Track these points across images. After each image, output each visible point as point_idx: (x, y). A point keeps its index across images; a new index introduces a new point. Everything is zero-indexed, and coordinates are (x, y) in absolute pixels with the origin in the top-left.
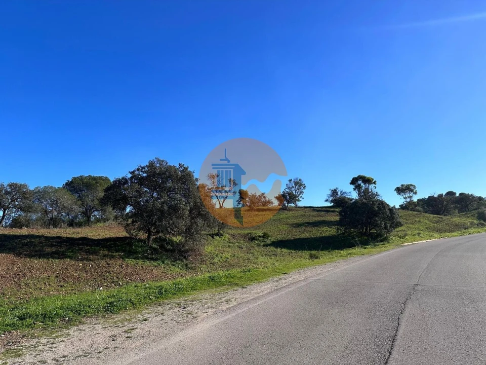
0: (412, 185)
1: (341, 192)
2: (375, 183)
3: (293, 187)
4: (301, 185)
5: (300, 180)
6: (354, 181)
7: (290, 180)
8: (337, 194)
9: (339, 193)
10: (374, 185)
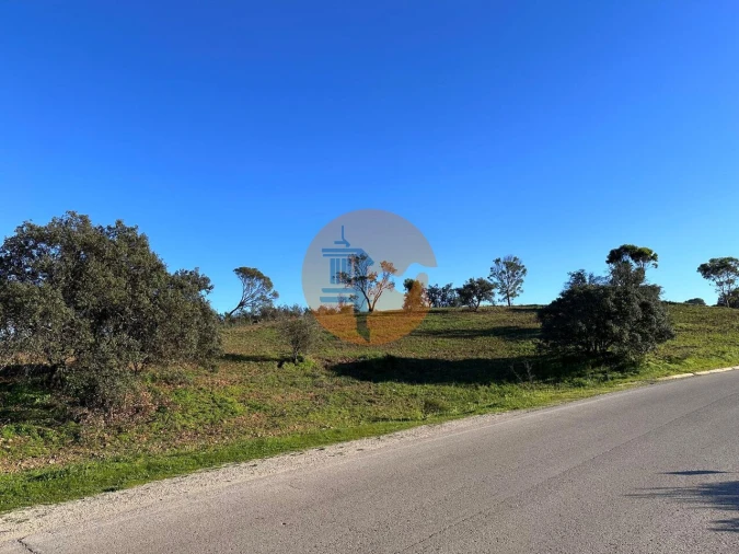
0: (732, 260)
1: (591, 276)
2: (654, 258)
3: (503, 272)
4: (519, 268)
5: (515, 259)
6: (614, 256)
7: (497, 261)
8: (584, 281)
9: (587, 278)
10: (652, 262)
